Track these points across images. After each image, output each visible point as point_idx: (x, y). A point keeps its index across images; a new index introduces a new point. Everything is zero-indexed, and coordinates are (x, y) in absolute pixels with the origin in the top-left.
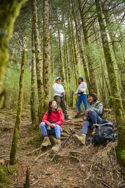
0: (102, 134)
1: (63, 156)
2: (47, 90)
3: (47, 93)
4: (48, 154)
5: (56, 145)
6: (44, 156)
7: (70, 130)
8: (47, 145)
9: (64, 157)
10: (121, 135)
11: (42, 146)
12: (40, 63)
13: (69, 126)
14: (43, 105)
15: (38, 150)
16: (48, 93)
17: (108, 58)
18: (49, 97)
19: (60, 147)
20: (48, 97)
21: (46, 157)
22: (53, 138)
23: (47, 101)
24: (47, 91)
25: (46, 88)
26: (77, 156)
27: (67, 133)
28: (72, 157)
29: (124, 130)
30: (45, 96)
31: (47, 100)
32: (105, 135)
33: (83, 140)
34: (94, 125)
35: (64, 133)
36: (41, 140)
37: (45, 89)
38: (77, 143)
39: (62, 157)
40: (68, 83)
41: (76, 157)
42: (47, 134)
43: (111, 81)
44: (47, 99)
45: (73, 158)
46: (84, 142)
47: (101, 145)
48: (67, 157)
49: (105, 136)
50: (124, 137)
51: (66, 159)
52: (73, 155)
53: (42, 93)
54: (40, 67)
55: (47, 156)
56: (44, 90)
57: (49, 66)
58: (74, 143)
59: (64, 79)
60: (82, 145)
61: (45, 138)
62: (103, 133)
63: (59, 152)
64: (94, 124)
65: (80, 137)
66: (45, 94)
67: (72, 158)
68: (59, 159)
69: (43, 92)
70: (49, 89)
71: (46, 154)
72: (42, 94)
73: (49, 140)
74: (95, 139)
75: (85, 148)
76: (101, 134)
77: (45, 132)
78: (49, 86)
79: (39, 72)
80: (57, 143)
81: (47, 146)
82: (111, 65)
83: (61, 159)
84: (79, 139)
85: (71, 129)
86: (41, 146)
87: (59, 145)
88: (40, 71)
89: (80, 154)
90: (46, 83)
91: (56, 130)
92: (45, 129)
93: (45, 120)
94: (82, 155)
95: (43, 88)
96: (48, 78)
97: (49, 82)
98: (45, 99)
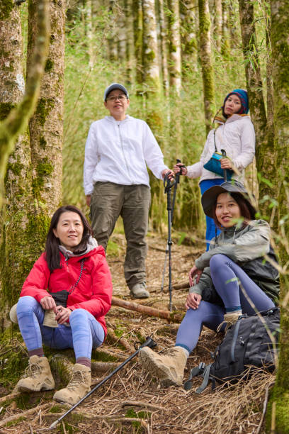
0: (242, 344)
1: (95, 416)
2: (43, 154)
3: (43, 170)
4: (41, 414)
5: (74, 384)
6: (25, 419)
7: (139, 336)
8: (38, 388)
9: (97, 418)
10: (287, 346)
11: (20, 389)
12: (15, 21)
13: (137, 323)
14: (24, 226)
15: (5, 402)
16: (51, 169)
17: (281, 67)
18: (53, 189)
19: (87, 392)
20: (47, 190)
21: (35, 420)
22: (65, 364)
23: (44, 206)
24: (45, 159)
25: (43, 142)
26: (141, 416)
27: (123, 347)
28: (126, 419)
30: (34, 181)
31: (44, 202)
32: (249, 349)
33: (172, 368)
34: (227, 319)
35: (112, 349)
36: (12, 371)
37: (36, 148)
38: (155, 380)
39: (91, 420)
40: (178, 81)
41: (138, 419)
42: (41, 345)
43: (279, 156)
44: (44, 195)
45: (129, 423)
46: (178, 377)
47: (226, 380)
48: (107, 419)
49: (248, 353)
51: (104, 426)
52: (130, 414)
53: (22, 167)
54: (15, 42)
55: (37, 417)
56: (34, 155)
57: (59, 32)
58: (142, 380)
59: (150, 56)
60: (168, 384)
61: (33, 359)
62: (247, 342)
63: (81, 404)
65: (162, 357)
66: (34, 172)
67: (124, 423)
68: (80, 425)
69: (26, 162)
70: (54, 151)
71: (35, 414)
72: (23, 172)
73: (47, 369)
74: (217, 365)
75: (179, 395)
76: (239, 346)
77: (36, 334)
78: (56, 134)
79: (11, 69)
80: (78, 375)
81: (37, 392)
82: (287, 92)
83: (88, 425)
84: (159, 364)
85: (143, 333)
86: (16, 388)
87: (84, 384)
88: (12, 61)
89: (154, 409)
90: (42, 121)
91: (77, 328)
92: (37, 325)
93: (34, 289)
94: (159, 413)
95: (26, 143)
96: (54, 94)
97: (56, 117)
98: (35, 195)
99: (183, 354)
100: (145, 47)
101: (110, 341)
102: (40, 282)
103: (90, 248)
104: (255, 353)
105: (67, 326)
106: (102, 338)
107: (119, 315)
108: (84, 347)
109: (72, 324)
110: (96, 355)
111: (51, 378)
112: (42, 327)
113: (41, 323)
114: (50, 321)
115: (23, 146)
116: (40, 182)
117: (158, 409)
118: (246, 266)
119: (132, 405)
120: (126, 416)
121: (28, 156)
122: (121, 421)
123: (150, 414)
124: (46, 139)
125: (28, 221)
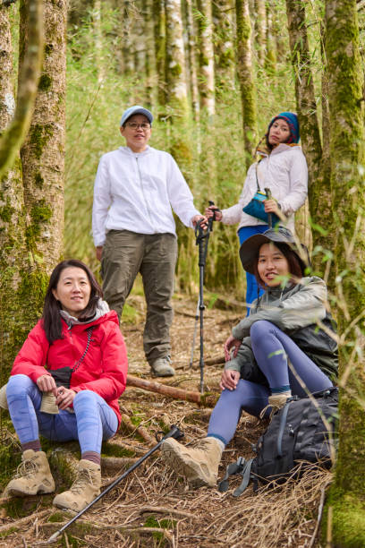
0: (291, 434)
1: (106, 525)
2: (39, 195)
3: (39, 215)
4: (37, 523)
5: (79, 485)
6: (17, 531)
7: (162, 424)
8: (34, 491)
9: (109, 529)
10: (348, 436)
11: (12, 492)
12: (3, 27)
13: (159, 408)
14: (15, 286)
16: (50, 213)
17: (339, 84)
18: (52, 239)
19: (96, 496)
20: (45, 240)
21: (30, 531)
22: (68, 460)
23: (40, 260)
24: (42, 202)
25: (39, 180)
26: (164, 525)
28: (145, 529)
29: (362, 414)
30: (27, 229)
31: (41, 255)
32: (300, 440)
33: (203, 465)
34: (273, 402)
35: (127, 441)
37: (31, 187)
38: (182, 480)
39: (101, 531)
40: (211, 102)
41: (160, 530)
42: (37, 437)
43: (337, 197)
44: (41, 246)
45: (149, 534)
46: (211, 475)
47: (271, 479)
48: (121, 530)
49: (299, 445)
50: (356, 443)
51: (117, 538)
52: (150, 523)
53: (13, 211)
54: (3, 53)
55: (33, 528)
56: (28, 196)
57: (59, 41)
58: (165, 480)
59: (176, 71)
60: (198, 485)
61: (28, 454)
62: (298, 430)
63: (88, 511)
64: (274, 397)
65: (191, 451)
66: (28, 218)
67: (142, 534)
68: (87, 537)
69: (17, 204)
70: (53, 191)
71: (30, 524)
72: (14, 218)
73: (45, 467)
74: (260, 461)
75: (212, 498)
76: (288, 437)
78: (55, 169)
80: (84, 474)
81: (33, 495)
82: (347, 115)
83: (97, 537)
84: (186, 460)
85: (167, 421)
86: (6, 491)
87: (92, 485)
89: (181, 517)
90: (38, 152)
91: (83, 414)
92: (33, 411)
93: (28, 365)
94: (187, 521)
95: (17, 181)
96: (52, 119)
97: (55, 147)
98: (30, 247)
99: (216, 446)
100: (169, 59)
101: (124, 430)
102: (35, 356)
103: (99, 314)
104: (307, 445)
105: (70, 412)
106: (115, 427)
107: (136, 398)
108: (91, 438)
109: (77, 410)
110: (107, 449)
111: (51, 478)
112: (39, 414)
113: (37, 408)
114: (49, 406)
115: (13, 185)
116: (36, 230)
117: (185, 516)
118: (296, 334)
119: (152, 512)
120: (145, 526)
121: (20, 197)
122: (139, 532)
123: (175, 523)
124: (43, 176)
125: (20, 280)
